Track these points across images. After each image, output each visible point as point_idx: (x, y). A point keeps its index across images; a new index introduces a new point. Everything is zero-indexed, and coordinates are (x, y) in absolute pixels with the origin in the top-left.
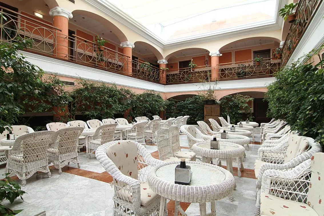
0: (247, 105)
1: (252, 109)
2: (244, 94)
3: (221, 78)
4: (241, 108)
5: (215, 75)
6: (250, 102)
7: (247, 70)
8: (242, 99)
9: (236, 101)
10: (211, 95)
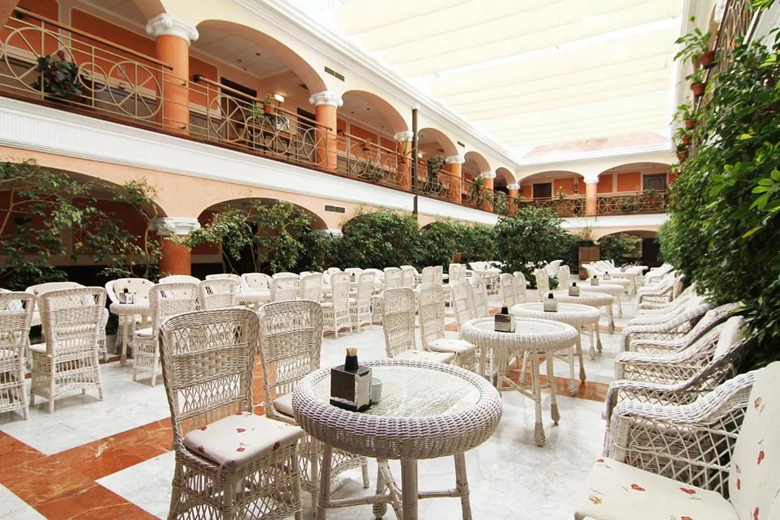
0: (634, 247)
1: (640, 252)
2: (630, 233)
3: (600, 212)
4: (626, 252)
5: (591, 208)
6: (638, 243)
7: (635, 203)
8: (629, 240)
9: (620, 242)
10: (587, 236)
